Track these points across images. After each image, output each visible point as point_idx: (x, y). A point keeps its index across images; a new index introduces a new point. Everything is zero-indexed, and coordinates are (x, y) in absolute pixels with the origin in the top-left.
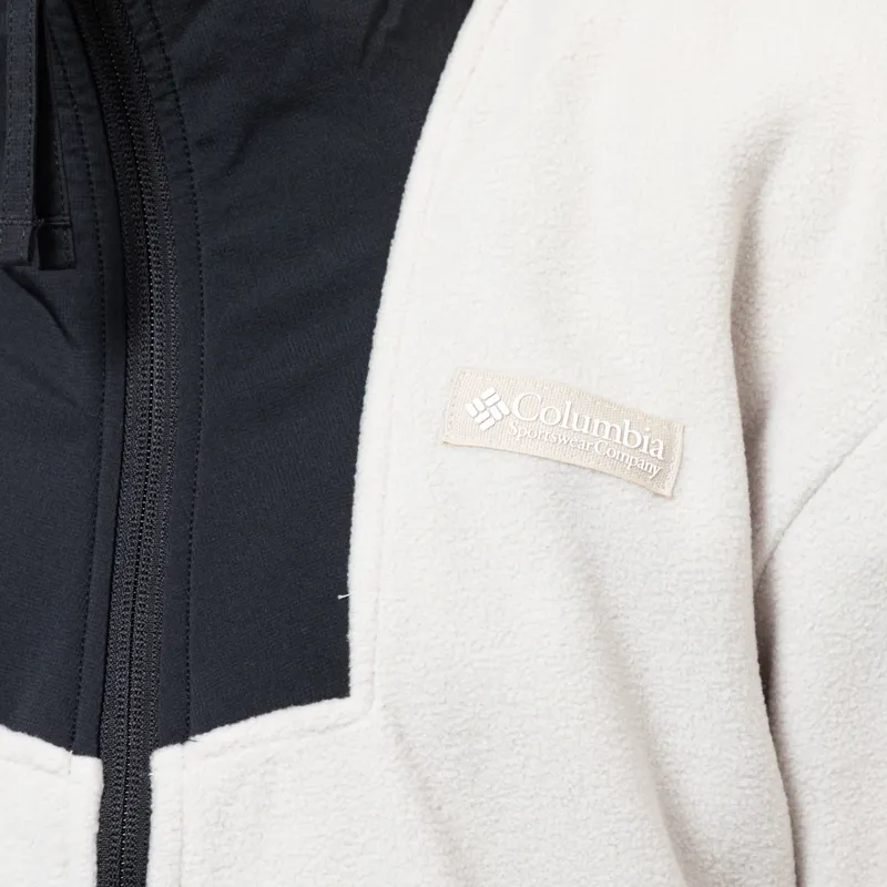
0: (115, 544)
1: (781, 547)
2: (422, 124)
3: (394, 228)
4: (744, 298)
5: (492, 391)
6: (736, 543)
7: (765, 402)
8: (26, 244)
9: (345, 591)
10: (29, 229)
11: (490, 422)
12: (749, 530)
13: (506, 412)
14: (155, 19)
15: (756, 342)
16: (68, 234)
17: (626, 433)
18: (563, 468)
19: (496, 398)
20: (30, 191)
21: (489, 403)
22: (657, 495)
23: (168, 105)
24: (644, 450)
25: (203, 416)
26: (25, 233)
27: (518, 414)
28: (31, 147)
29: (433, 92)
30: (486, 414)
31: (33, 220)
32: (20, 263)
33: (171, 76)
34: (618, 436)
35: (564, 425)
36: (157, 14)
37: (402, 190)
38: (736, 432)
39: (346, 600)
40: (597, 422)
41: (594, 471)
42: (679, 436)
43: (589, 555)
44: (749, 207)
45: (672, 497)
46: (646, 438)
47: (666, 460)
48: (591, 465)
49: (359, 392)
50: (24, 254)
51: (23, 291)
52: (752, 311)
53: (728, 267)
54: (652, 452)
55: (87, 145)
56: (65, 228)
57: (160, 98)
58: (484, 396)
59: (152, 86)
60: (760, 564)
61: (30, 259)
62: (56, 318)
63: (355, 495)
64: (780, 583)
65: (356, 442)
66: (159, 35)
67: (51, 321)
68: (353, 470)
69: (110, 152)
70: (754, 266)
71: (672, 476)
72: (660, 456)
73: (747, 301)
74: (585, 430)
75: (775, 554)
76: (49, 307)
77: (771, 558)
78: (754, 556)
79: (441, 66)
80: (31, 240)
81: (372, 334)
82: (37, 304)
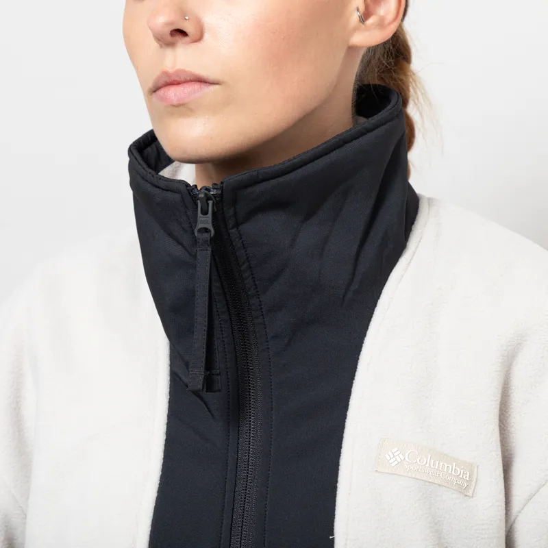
0: (233, 509)
1: (519, 518)
2: (367, 331)
3: (354, 376)
4: (504, 409)
5: (396, 449)
6: (499, 517)
7: (511, 455)
8: (201, 382)
9: (333, 535)
10: (203, 376)
11: (396, 463)
12: (504, 511)
13: (403, 459)
14: (256, 285)
15: (509, 429)
16: (219, 377)
17: (454, 468)
18: (427, 484)
19: (398, 452)
20: (204, 360)
21: (395, 454)
22: (466, 496)
23: (260, 320)
24: (461, 476)
25: (272, 454)
26: (201, 378)
27: (407, 459)
28: (205, 341)
29: (371, 317)
30: (394, 459)
31: (204, 372)
32: (199, 390)
33: (261, 309)
34: (450, 470)
35: (428, 465)
36: (257, 283)
37: (358, 359)
38: (500, 469)
39: (333, 539)
40: (441, 464)
41: (440, 485)
42: (476, 470)
43: (436, 521)
44: (507, 371)
45: (472, 497)
46: (462, 471)
47: (470, 480)
48: (439, 482)
49: (340, 447)
50: (200, 387)
51: (194, 396)
52: (507, 415)
53: (498, 398)
54: (464, 477)
55: (224, 336)
56: (218, 375)
57: (257, 318)
58: (394, 451)
59: (253, 313)
60: (509, 525)
61: (203, 389)
62: (208, 408)
63: (338, 492)
64: (517, 533)
65: (338, 470)
66: (257, 291)
67: (206, 409)
68: (337, 482)
69: (234, 339)
70: (509, 396)
71: (473, 487)
72: (468, 479)
73: (505, 411)
74: (436, 467)
75: (516, 521)
76: (206, 404)
77: (514, 522)
78: (507, 521)
79: (375, 305)
80: (204, 381)
81: (345, 422)
82: (199, 401)
